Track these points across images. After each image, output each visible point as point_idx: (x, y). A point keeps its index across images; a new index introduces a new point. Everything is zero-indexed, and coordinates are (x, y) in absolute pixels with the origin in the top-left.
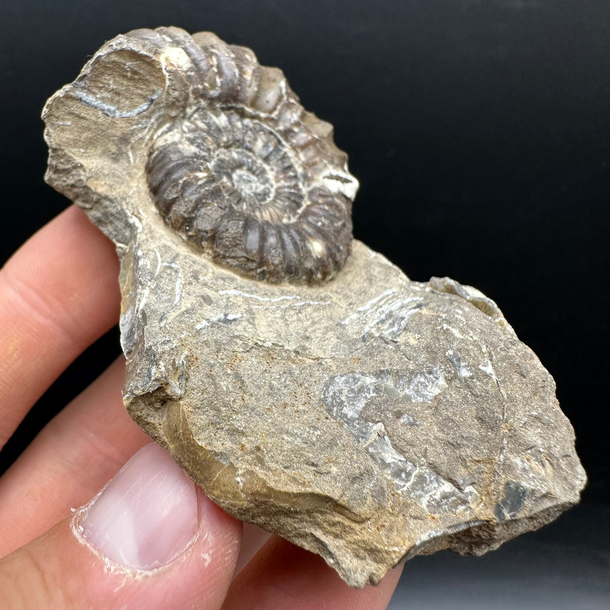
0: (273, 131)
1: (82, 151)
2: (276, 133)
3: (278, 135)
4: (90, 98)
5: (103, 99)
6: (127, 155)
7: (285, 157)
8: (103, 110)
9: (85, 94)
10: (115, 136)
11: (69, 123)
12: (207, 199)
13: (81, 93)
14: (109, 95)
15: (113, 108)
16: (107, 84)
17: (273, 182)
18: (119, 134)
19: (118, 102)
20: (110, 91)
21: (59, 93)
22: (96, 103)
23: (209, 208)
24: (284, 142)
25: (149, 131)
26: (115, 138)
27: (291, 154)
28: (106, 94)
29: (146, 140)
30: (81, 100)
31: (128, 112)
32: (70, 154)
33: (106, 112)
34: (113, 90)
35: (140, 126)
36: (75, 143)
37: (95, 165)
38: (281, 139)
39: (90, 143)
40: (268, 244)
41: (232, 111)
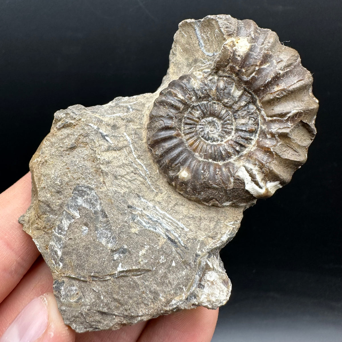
0: (260, 124)
1: (182, 51)
2: (259, 127)
3: (259, 129)
4: (198, 32)
5: (203, 37)
6: (191, 68)
7: (248, 140)
8: (199, 42)
9: (198, 29)
10: (195, 56)
11: (186, 36)
12: (167, 105)
13: (197, 27)
14: (205, 38)
15: (203, 44)
16: (207, 32)
17: (225, 140)
18: (197, 57)
19: (206, 44)
20: (207, 36)
21: (189, 21)
22: (199, 36)
23: (164, 108)
24: (257, 135)
25: (205, 66)
26: (194, 57)
27: (253, 142)
28: (205, 36)
29: (200, 69)
30: (195, 30)
31: (206, 51)
32: (177, 48)
33: (200, 43)
34: (208, 36)
35: (204, 61)
36: (182, 46)
37: (180, 60)
38: (258, 132)
39: (185, 50)
40: (163, 144)
41: (250, 95)
